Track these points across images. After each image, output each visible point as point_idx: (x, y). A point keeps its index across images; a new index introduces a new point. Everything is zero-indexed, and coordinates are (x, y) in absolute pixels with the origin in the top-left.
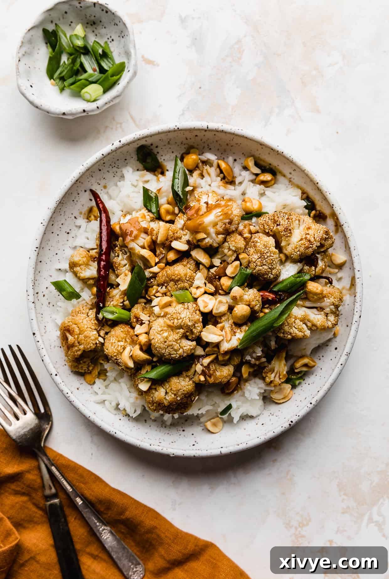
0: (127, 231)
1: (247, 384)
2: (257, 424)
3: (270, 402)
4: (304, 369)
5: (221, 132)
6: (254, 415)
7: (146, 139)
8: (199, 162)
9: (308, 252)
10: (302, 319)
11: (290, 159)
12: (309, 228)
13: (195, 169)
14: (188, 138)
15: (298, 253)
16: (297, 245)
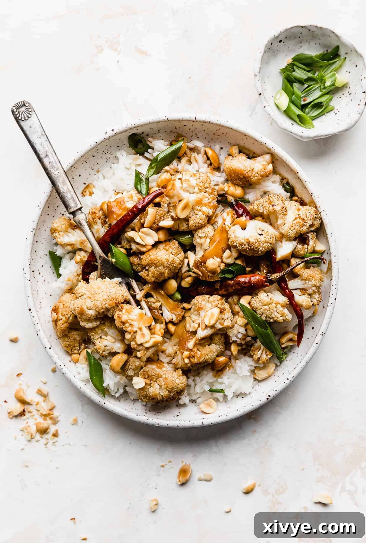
1: (237, 362)
4: (290, 344)
5: (208, 123)
7: (137, 128)
8: (187, 149)
9: (303, 230)
10: (283, 304)
11: (273, 150)
12: (299, 210)
13: (183, 156)
14: (177, 127)
15: (294, 231)
16: (293, 223)
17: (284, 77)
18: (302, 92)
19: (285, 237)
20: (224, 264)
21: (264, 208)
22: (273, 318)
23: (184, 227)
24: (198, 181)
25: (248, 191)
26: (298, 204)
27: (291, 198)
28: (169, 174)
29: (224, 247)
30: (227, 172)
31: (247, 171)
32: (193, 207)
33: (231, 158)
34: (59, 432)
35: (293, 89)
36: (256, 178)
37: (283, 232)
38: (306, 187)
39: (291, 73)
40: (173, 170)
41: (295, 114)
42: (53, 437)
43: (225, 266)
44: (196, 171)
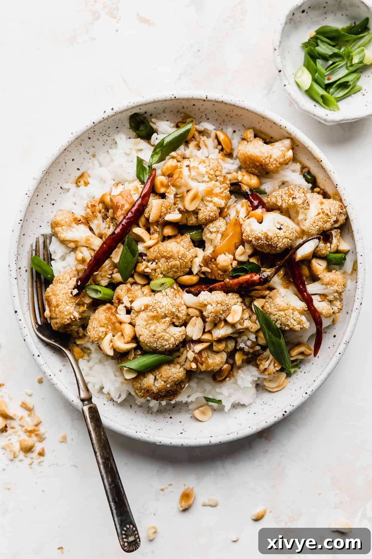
0: (118, 204)
1: (240, 371)
2: (249, 413)
3: (263, 390)
4: (300, 357)
5: (220, 102)
6: (246, 403)
7: (139, 107)
8: (195, 133)
9: (327, 226)
10: (300, 311)
11: (294, 135)
12: (322, 203)
13: (191, 140)
14: (185, 107)
15: (317, 227)
16: (315, 219)
17: (306, 53)
18: (326, 70)
19: (306, 234)
20: (236, 262)
21: (282, 201)
22: (288, 325)
23: (192, 221)
24: (209, 168)
25: (264, 180)
26: (320, 197)
27: (312, 189)
28: (175, 161)
29: (237, 243)
30: (242, 159)
31: (264, 158)
32: (202, 197)
33: (245, 142)
34: (46, 451)
35: (316, 65)
36: (274, 165)
37: (304, 228)
38: (331, 177)
39: (315, 47)
40: (180, 156)
41: (318, 94)
42: (38, 457)
43: (238, 264)
44: (206, 157)
